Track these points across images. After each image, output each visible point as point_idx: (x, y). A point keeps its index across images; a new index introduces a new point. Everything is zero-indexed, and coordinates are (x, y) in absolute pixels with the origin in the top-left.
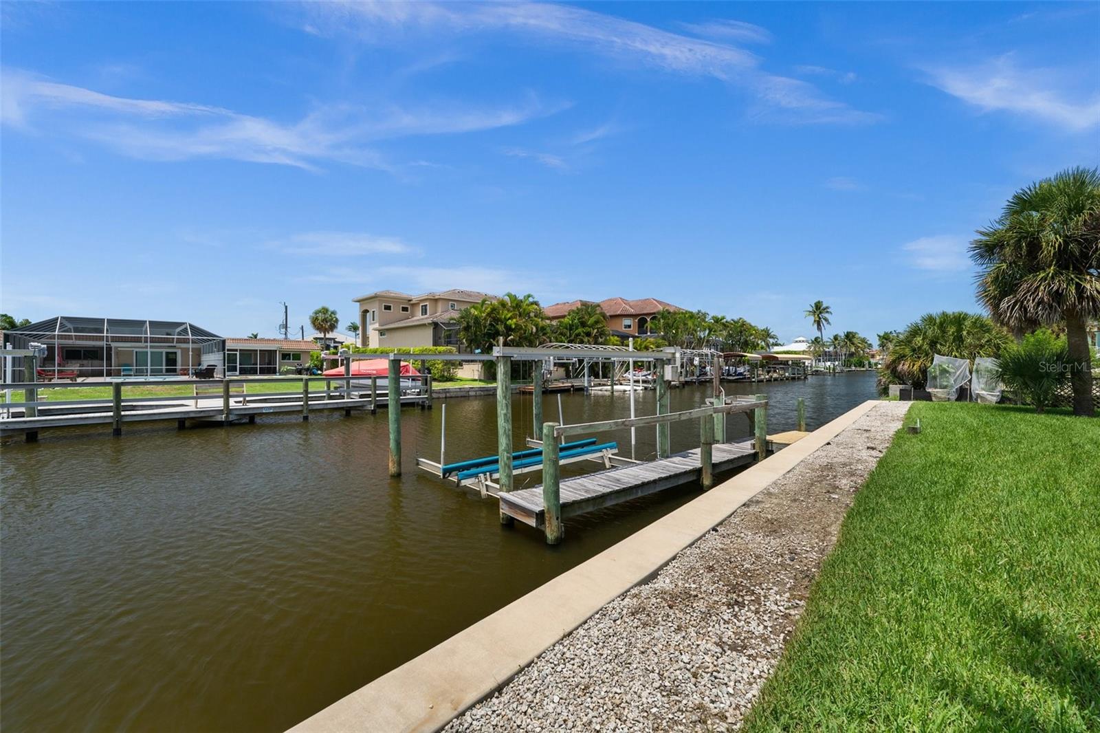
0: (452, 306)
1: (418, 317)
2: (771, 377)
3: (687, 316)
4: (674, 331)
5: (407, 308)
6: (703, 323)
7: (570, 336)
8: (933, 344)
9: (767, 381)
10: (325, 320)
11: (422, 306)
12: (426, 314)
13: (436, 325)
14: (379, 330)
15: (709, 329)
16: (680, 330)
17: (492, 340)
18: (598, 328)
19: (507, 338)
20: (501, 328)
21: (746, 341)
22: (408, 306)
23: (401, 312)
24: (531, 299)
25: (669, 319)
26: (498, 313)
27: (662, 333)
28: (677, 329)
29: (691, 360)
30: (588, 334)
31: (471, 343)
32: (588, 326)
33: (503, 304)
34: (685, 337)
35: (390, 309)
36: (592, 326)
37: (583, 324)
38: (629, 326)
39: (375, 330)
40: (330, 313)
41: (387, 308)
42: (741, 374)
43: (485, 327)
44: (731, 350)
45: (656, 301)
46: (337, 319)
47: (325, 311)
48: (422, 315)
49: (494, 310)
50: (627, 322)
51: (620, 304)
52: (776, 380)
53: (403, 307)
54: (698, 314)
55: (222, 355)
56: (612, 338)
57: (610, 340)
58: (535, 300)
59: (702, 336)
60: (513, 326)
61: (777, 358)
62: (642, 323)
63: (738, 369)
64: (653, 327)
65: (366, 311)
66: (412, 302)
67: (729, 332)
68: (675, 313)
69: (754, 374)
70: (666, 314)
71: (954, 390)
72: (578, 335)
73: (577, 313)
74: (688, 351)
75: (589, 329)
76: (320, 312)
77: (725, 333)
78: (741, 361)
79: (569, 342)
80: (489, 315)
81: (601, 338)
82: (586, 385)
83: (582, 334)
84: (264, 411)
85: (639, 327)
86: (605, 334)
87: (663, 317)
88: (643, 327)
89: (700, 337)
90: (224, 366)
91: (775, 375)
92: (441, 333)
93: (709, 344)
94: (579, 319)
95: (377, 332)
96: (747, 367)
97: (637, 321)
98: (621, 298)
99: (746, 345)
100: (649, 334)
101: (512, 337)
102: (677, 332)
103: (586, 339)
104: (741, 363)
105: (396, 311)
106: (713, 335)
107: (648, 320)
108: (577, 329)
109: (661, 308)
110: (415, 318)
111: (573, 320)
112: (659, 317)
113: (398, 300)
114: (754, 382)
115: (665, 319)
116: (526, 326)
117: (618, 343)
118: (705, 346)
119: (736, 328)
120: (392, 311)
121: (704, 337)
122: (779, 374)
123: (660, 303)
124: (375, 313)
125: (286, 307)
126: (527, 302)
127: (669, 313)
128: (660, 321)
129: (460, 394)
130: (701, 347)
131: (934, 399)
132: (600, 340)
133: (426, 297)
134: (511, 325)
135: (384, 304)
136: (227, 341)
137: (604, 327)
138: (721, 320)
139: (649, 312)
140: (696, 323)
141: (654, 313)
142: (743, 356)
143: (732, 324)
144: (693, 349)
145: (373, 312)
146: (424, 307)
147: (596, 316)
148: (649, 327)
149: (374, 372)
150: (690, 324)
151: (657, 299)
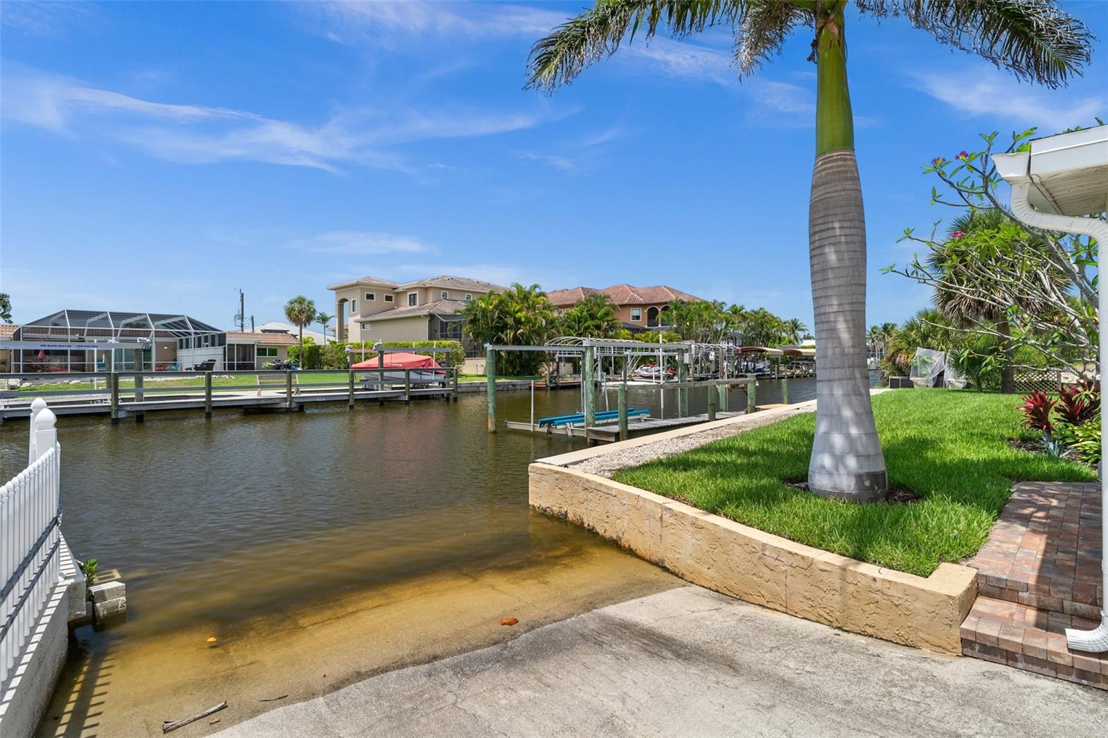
0: (443, 296)
1: (405, 308)
2: (793, 373)
3: (702, 307)
4: (688, 324)
5: (391, 297)
6: (720, 315)
7: (579, 329)
8: (925, 337)
9: (788, 378)
10: (301, 312)
11: (410, 295)
12: (415, 304)
13: (432, 317)
14: (361, 323)
15: (726, 321)
16: (694, 322)
17: (500, 334)
18: (608, 321)
19: (516, 332)
20: (510, 321)
21: (767, 334)
22: (392, 295)
23: (385, 301)
24: (537, 290)
25: (683, 310)
26: (507, 305)
27: (675, 326)
28: (691, 321)
29: (707, 355)
30: (598, 327)
31: (478, 337)
32: (597, 318)
33: (511, 296)
34: (701, 330)
35: (373, 299)
36: (601, 319)
37: (592, 317)
38: (638, 318)
39: (356, 322)
40: (306, 304)
41: (370, 297)
42: (760, 370)
43: (493, 320)
44: (751, 344)
45: (667, 288)
46: (314, 310)
47: (301, 301)
48: (410, 305)
49: (501, 302)
50: (636, 312)
51: (627, 292)
52: (798, 376)
53: (386, 296)
54: (714, 304)
55: (222, 350)
56: (622, 331)
57: (620, 333)
58: (542, 290)
59: (719, 329)
60: (523, 320)
61: (801, 353)
62: (652, 314)
63: (757, 365)
64: (665, 318)
65: (343, 301)
66: (397, 291)
67: (748, 324)
68: (689, 303)
69: (774, 371)
70: (680, 304)
71: (931, 378)
72: (586, 328)
73: (586, 305)
74: (703, 345)
75: (599, 322)
76: (296, 301)
77: (744, 325)
78: (761, 355)
79: (577, 336)
80: (496, 307)
81: (611, 331)
82: (600, 380)
83: (592, 327)
84: (318, 400)
85: (649, 318)
86: (615, 328)
87: (676, 308)
88: (654, 318)
89: (717, 329)
90: (225, 361)
91: (798, 372)
92: (439, 326)
93: (728, 338)
94: (587, 311)
95: (359, 324)
96: (767, 363)
97: (646, 311)
98: (628, 285)
99: (768, 339)
100: (660, 326)
101: (522, 330)
102: (691, 324)
103: (596, 332)
104: (760, 358)
105: (380, 300)
106: (731, 327)
107: (659, 310)
108: (586, 322)
109: (673, 297)
110: (401, 309)
111: (581, 312)
112: (672, 307)
113: (381, 288)
114: (774, 378)
115: (678, 311)
116: (536, 319)
117: (629, 337)
118: (722, 340)
119: (756, 320)
120: (375, 300)
121: (721, 329)
122: (802, 371)
123: (672, 290)
124: (356, 303)
125: (242, 295)
126: (534, 294)
127: (683, 303)
128: (672, 312)
129: (470, 389)
130: (717, 341)
131: (915, 386)
132: (611, 333)
133: (416, 286)
134: (520, 318)
135: (366, 293)
136: (227, 335)
137: (614, 319)
138: (740, 311)
139: (659, 301)
140: (713, 315)
141: (666, 303)
142: (764, 351)
143: (752, 315)
144: (709, 343)
145: (353, 301)
146: (412, 297)
147: (606, 308)
148: (660, 319)
149: (401, 365)
150: (705, 315)
151: (668, 286)
